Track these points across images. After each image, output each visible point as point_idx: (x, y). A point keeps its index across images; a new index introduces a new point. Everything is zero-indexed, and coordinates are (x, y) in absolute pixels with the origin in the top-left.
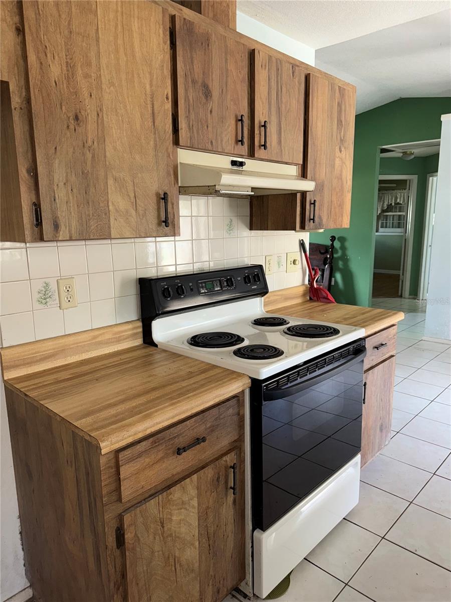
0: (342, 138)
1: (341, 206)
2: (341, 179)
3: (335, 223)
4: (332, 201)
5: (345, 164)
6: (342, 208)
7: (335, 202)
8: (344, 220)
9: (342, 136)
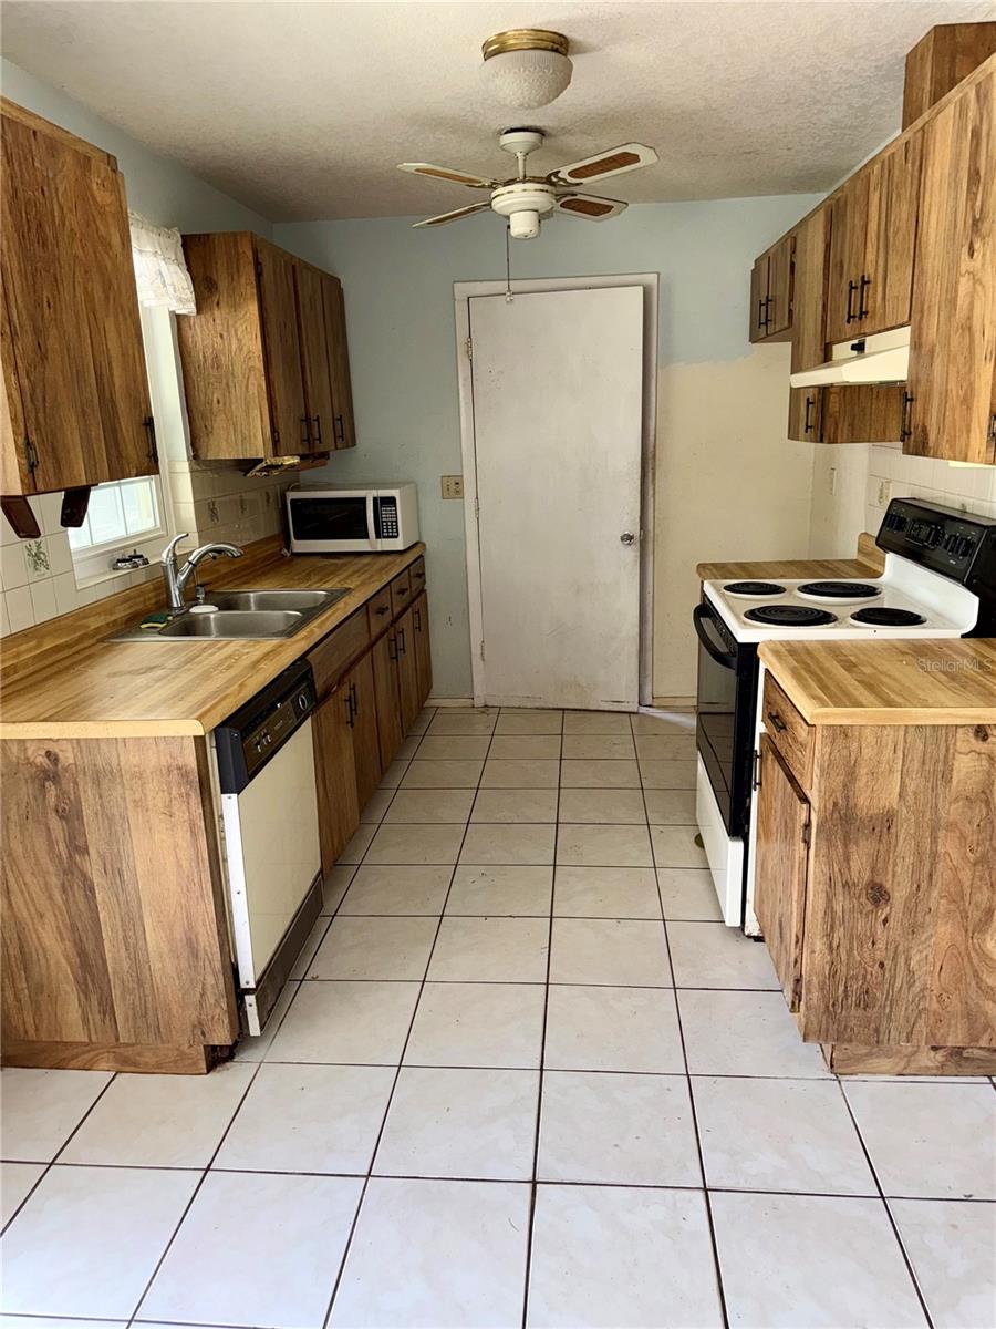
0: (978, 217)
1: (967, 401)
2: (970, 328)
3: (951, 446)
4: (947, 391)
5: (981, 284)
6: (969, 408)
7: (954, 393)
8: (972, 442)
9: (977, 210)
